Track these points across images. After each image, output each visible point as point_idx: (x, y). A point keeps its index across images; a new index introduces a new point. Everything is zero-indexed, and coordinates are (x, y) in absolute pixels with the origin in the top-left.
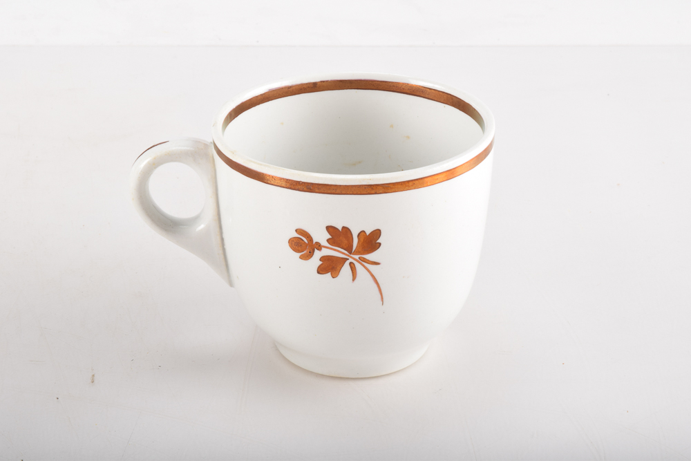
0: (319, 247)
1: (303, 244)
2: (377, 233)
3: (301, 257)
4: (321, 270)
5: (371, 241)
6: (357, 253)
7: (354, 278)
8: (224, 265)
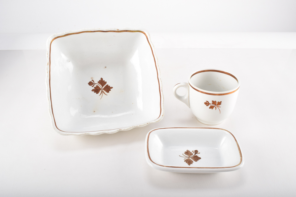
0: (210, 104)
1: (207, 103)
2: (221, 102)
3: (207, 106)
4: (210, 108)
5: (220, 103)
6: (217, 105)
7: (216, 109)
8: (189, 105)
